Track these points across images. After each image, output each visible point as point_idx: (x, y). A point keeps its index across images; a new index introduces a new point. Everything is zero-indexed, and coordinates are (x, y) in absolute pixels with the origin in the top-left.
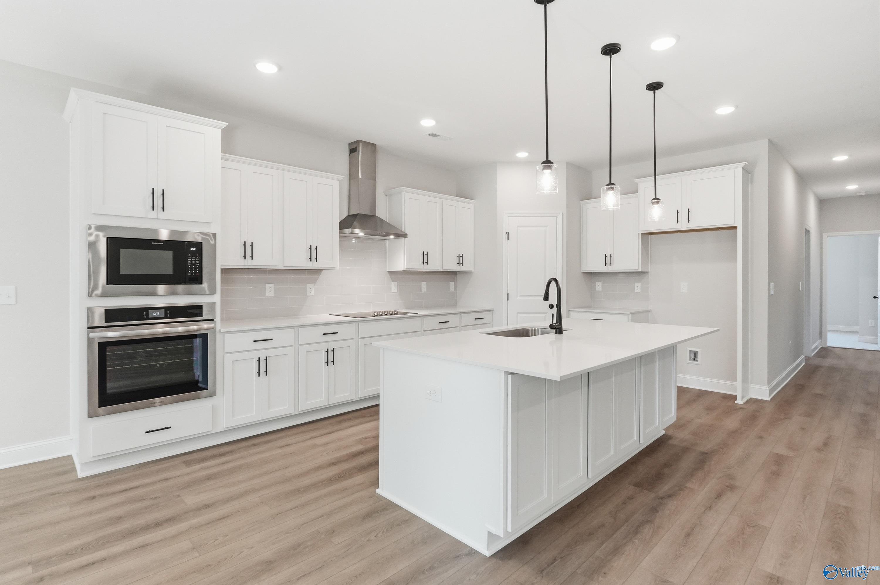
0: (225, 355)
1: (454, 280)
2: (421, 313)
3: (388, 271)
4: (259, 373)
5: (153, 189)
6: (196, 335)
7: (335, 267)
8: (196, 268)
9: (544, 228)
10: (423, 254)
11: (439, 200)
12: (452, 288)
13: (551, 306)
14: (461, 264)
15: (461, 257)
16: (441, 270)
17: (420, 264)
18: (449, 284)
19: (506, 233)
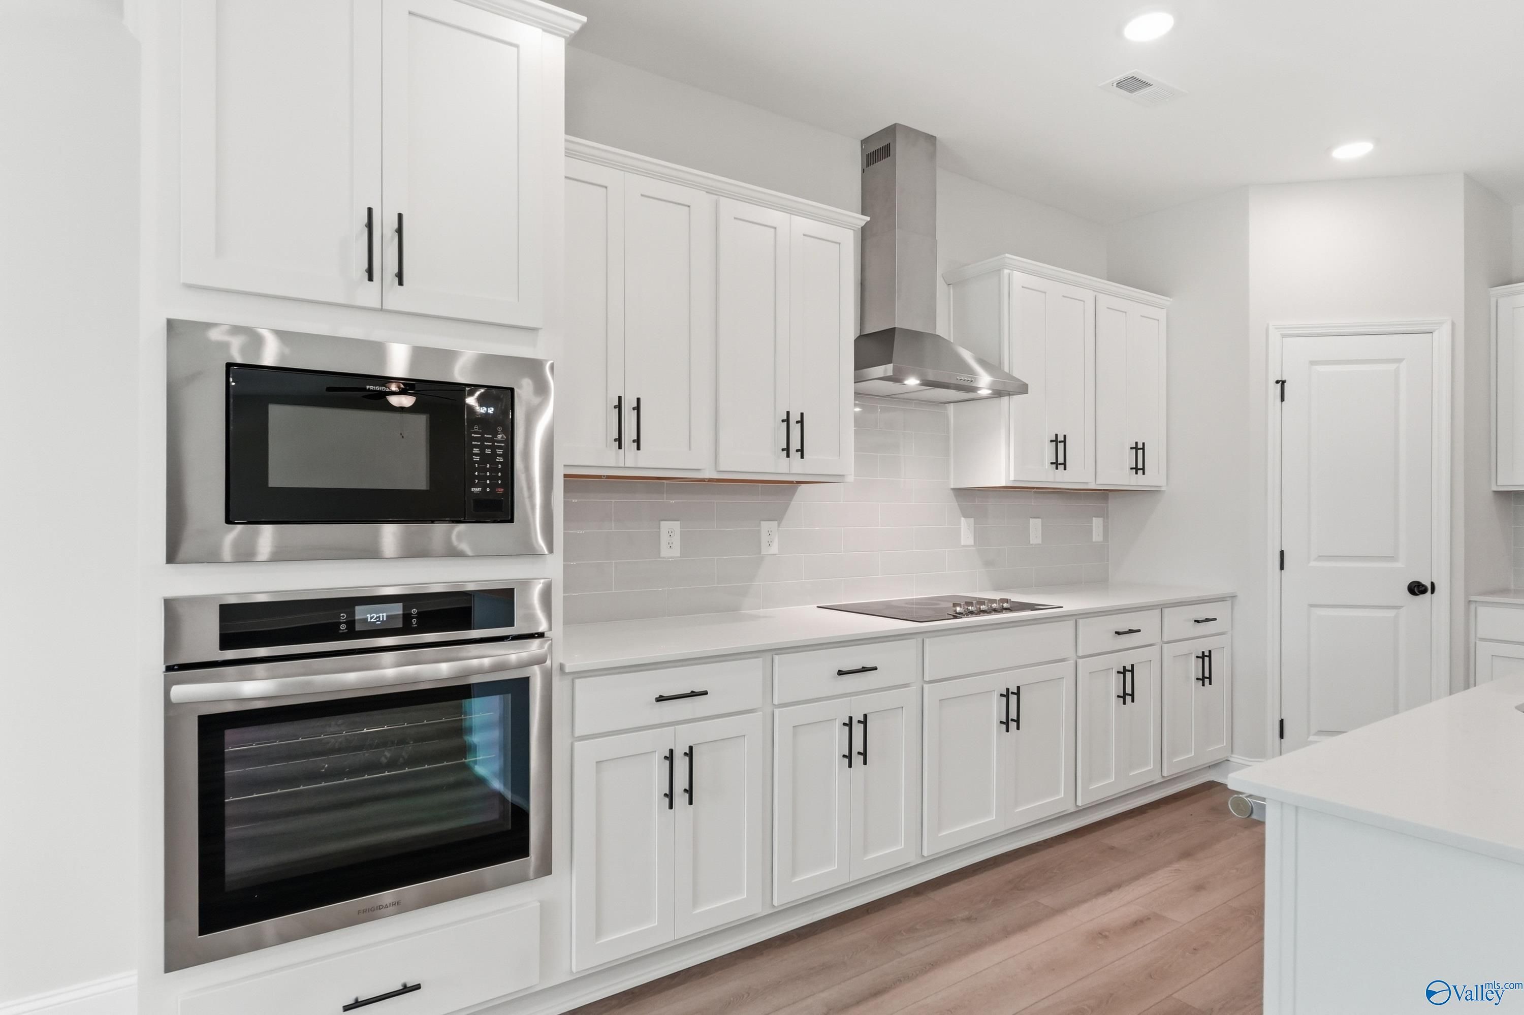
0: (577, 744)
1: (1104, 514)
2: (1071, 604)
3: (954, 490)
4: (670, 796)
5: (370, 210)
6: (468, 686)
7: (843, 476)
8: (494, 470)
9: (1393, 366)
10: (1056, 441)
11: (1089, 295)
12: (1097, 535)
13: (1416, 589)
14: (1140, 469)
15: (1140, 452)
16: (1092, 486)
17: (1047, 467)
18: (1092, 523)
19: (1277, 382)
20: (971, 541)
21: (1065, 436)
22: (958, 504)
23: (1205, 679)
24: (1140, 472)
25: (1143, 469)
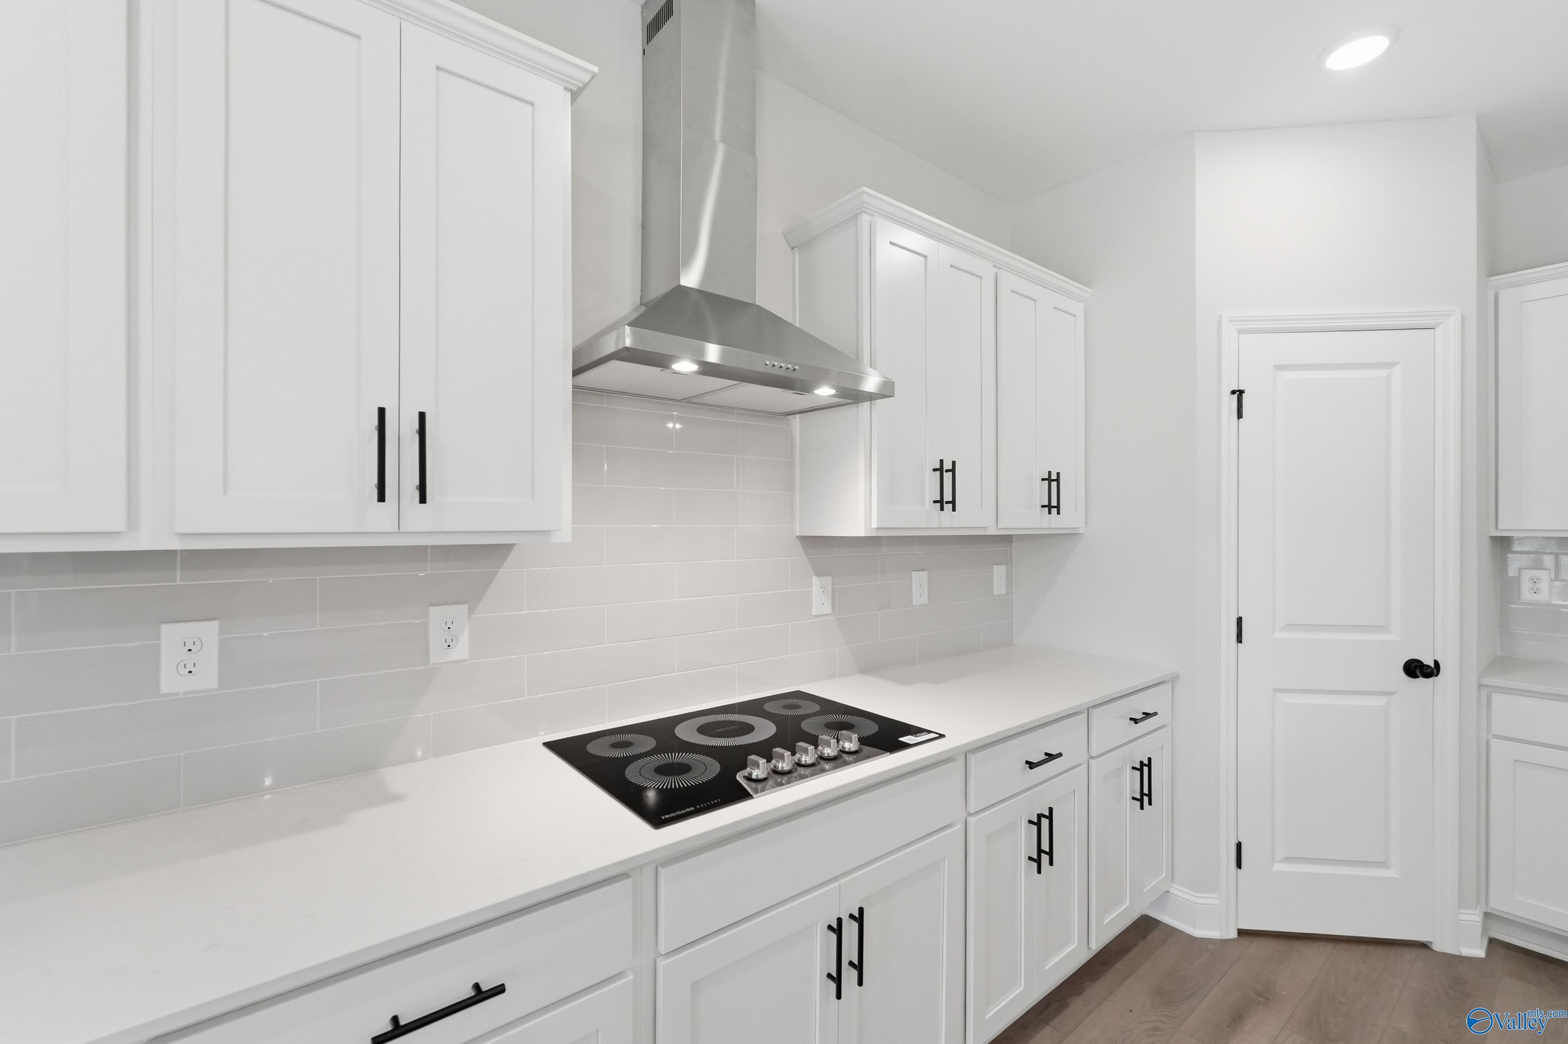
1: (1008, 561)
3: (797, 537)
9: (1381, 373)
10: (940, 470)
11: (988, 272)
12: (999, 587)
13: (1414, 669)
14: (1054, 507)
15: (1054, 484)
16: (992, 531)
17: (928, 508)
18: (993, 572)
19: (1233, 392)
20: (828, 609)
21: (954, 463)
22: (808, 558)
23: (1144, 797)
24: (1054, 511)
25: (1058, 507)
